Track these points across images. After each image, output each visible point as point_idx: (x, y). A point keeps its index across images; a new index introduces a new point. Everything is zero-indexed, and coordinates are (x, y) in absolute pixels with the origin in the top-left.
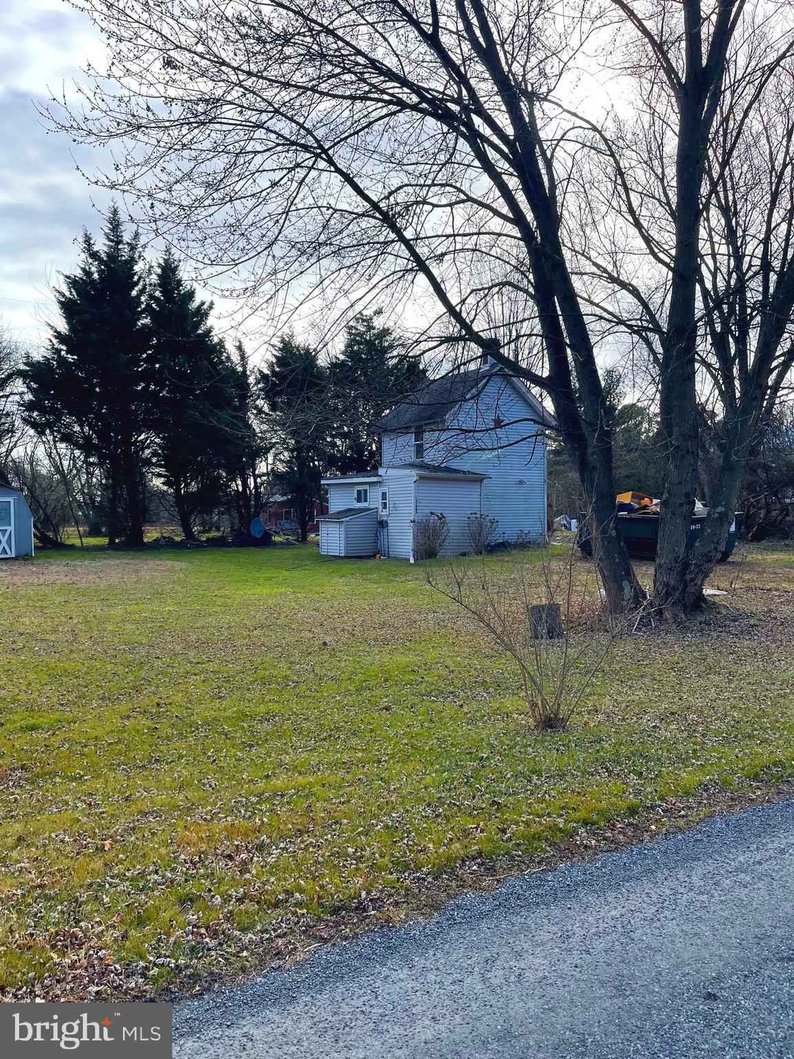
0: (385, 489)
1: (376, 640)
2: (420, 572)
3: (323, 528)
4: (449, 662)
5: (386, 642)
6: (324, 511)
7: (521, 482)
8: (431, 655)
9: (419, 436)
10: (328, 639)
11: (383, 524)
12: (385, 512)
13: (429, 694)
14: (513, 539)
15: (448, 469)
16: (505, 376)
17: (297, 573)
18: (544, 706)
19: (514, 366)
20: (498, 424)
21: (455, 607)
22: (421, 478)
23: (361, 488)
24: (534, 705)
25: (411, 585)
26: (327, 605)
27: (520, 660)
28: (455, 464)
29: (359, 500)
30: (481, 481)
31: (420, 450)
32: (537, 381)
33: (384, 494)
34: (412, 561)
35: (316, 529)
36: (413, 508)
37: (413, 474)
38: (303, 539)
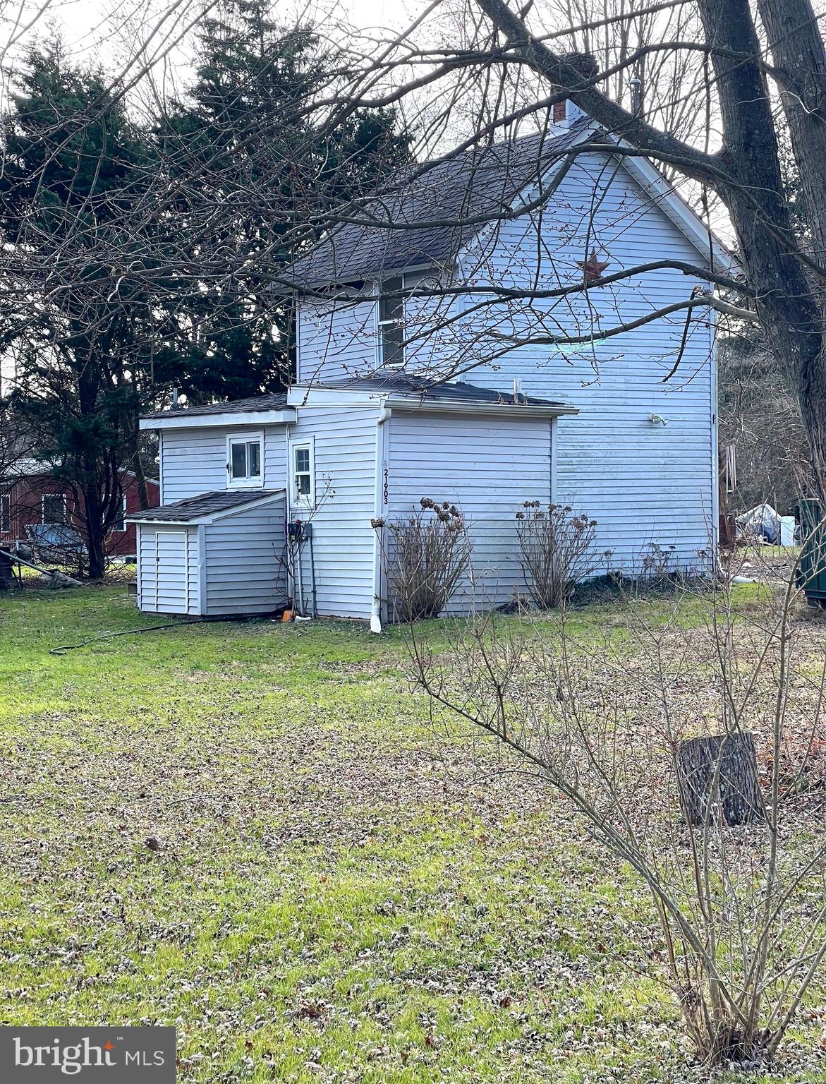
0: (304, 442)
1: (285, 833)
2: (399, 654)
3: (146, 544)
4: (472, 889)
5: (309, 838)
6: (147, 498)
7: (652, 422)
8: (427, 872)
9: (390, 307)
10: (160, 833)
11: (299, 532)
12: (306, 501)
13: (420, 973)
16: (612, 152)
17: (79, 662)
19: (633, 126)
20: (593, 275)
22: (399, 413)
23: (242, 439)
24: (691, 999)
26: (158, 743)
27: (654, 883)
28: (482, 378)
29: (238, 471)
30: (550, 419)
31: (393, 343)
32: (692, 164)
33: (302, 456)
34: (376, 626)
35: (127, 546)
36: (377, 491)
37: (377, 402)
38: (95, 572)
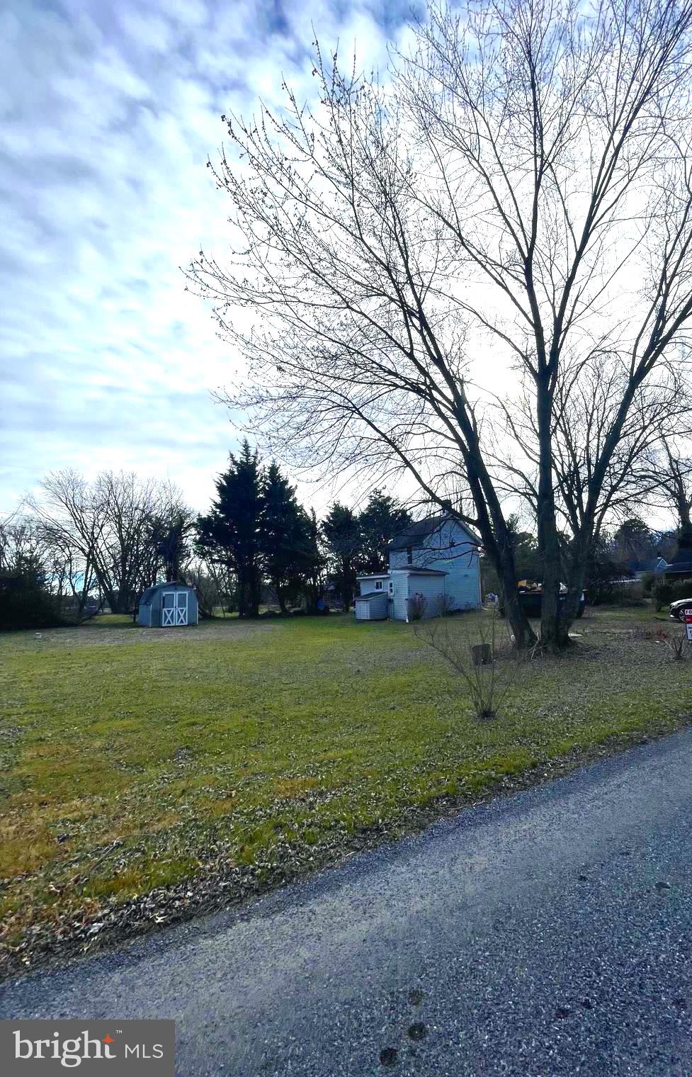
0: (392, 581)
2: (411, 628)
3: (357, 604)
7: (466, 576)
9: (409, 552)
10: (360, 668)
11: (391, 601)
12: (392, 594)
14: (463, 608)
15: (426, 570)
16: (455, 519)
18: (482, 705)
20: (452, 545)
21: (431, 647)
22: (411, 575)
23: (378, 581)
25: (406, 635)
27: (467, 678)
28: (429, 567)
29: (377, 588)
30: (444, 575)
31: (410, 560)
33: (391, 585)
34: (407, 621)
35: (354, 604)
36: (407, 592)
37: (407, 572)
38: (347, 610)
